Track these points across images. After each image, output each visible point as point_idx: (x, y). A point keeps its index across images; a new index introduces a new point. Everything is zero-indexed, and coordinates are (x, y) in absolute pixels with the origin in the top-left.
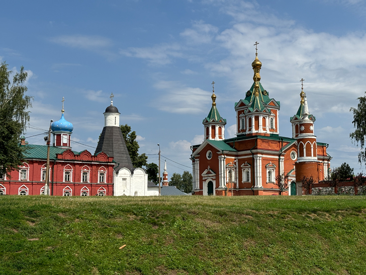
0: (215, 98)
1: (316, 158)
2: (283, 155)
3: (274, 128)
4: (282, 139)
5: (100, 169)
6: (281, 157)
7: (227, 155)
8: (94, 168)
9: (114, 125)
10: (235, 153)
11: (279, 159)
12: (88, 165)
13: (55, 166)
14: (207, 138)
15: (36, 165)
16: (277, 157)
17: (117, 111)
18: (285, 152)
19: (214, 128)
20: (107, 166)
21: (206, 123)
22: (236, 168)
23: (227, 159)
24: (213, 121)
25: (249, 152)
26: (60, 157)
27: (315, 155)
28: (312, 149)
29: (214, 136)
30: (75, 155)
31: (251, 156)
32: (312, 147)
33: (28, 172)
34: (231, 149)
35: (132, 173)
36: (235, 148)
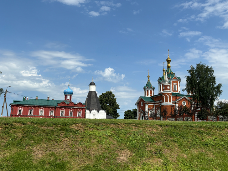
0: (149, 77)
1: (171, 103)
2: (177, 103)
3: (176, 90)
4: (177, 95)
5: (79, 110)
6: (176, 104)
7: (149, 103)
8: (76, 110)
9: (92, 91)
10: (153, 103)
11: (175, 105)
12: (72, 108)
13: (56, 109)
14: (145, 96)
15: (47, 108)
16: (174, 104)
17: (94, 84)
18: (178, 101)
19: (148, 91)
20: (82, 109)
21: (144, 89)
22: (154, 110)
23: (148, 105)
24: (147, 88)
25: (158, 102)
26: (59, 105)
27: (170, 102)
28: (168, 99)
29: (148, 95)
30: (66, 104)
31: (160, 104)
32: (168, 97)
33: (43, 112)
34: (152, 101)
35: (98, 112)
36: (153, 100)
